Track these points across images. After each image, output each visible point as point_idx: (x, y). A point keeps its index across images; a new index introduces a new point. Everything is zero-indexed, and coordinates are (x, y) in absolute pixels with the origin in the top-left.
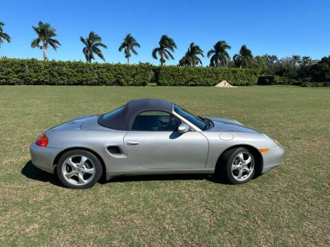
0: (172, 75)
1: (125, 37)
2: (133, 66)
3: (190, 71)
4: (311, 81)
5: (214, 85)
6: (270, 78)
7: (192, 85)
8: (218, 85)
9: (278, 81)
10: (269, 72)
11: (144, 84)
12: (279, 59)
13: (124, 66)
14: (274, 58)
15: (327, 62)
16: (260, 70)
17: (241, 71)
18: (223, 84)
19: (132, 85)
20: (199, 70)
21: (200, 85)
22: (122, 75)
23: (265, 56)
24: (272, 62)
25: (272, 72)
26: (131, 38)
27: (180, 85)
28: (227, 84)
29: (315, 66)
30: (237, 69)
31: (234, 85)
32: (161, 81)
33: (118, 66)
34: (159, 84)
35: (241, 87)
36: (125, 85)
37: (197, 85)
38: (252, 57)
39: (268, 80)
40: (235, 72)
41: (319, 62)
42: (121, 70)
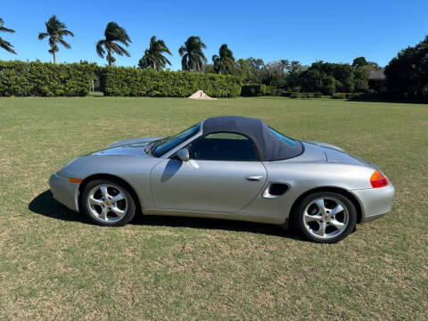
0: (126, 81)
1: (48, 20)
2: (61, 66)
3: (152, 76)
4: (301, 91)
5: (188, 96)
6: (255, 87)
7: (157, 96)
8: (192, 97)
9: (265, 92)
10: (254, 81)
11: (82, 94)
12: (266, 63)
13: (46, 65)
14: (260, 62)
15: (317, 68)
16: (244, 77)
17: (221, 78)
18: (198, 95)
19: (61, 95)
20: (166, 75)
21: (169, 96)
22: (44, 79)
23: (249, 60)
24: (257, 68)
25: (257, 80)
26: (57, 22)
27: (140, 95)
28: (204, 95)
29: (305, 72)
30: (215, 75)
31: (213, 96)
32: (109, 89)
33: (37, 65)
34: (107, 94)
35: (222, 100)
36: (51, 95)
37: (163, 96)
38: (233, 60)
39: (253, 91)
40: (213, 79)
41: (310, 69)
42: (41, 72)
